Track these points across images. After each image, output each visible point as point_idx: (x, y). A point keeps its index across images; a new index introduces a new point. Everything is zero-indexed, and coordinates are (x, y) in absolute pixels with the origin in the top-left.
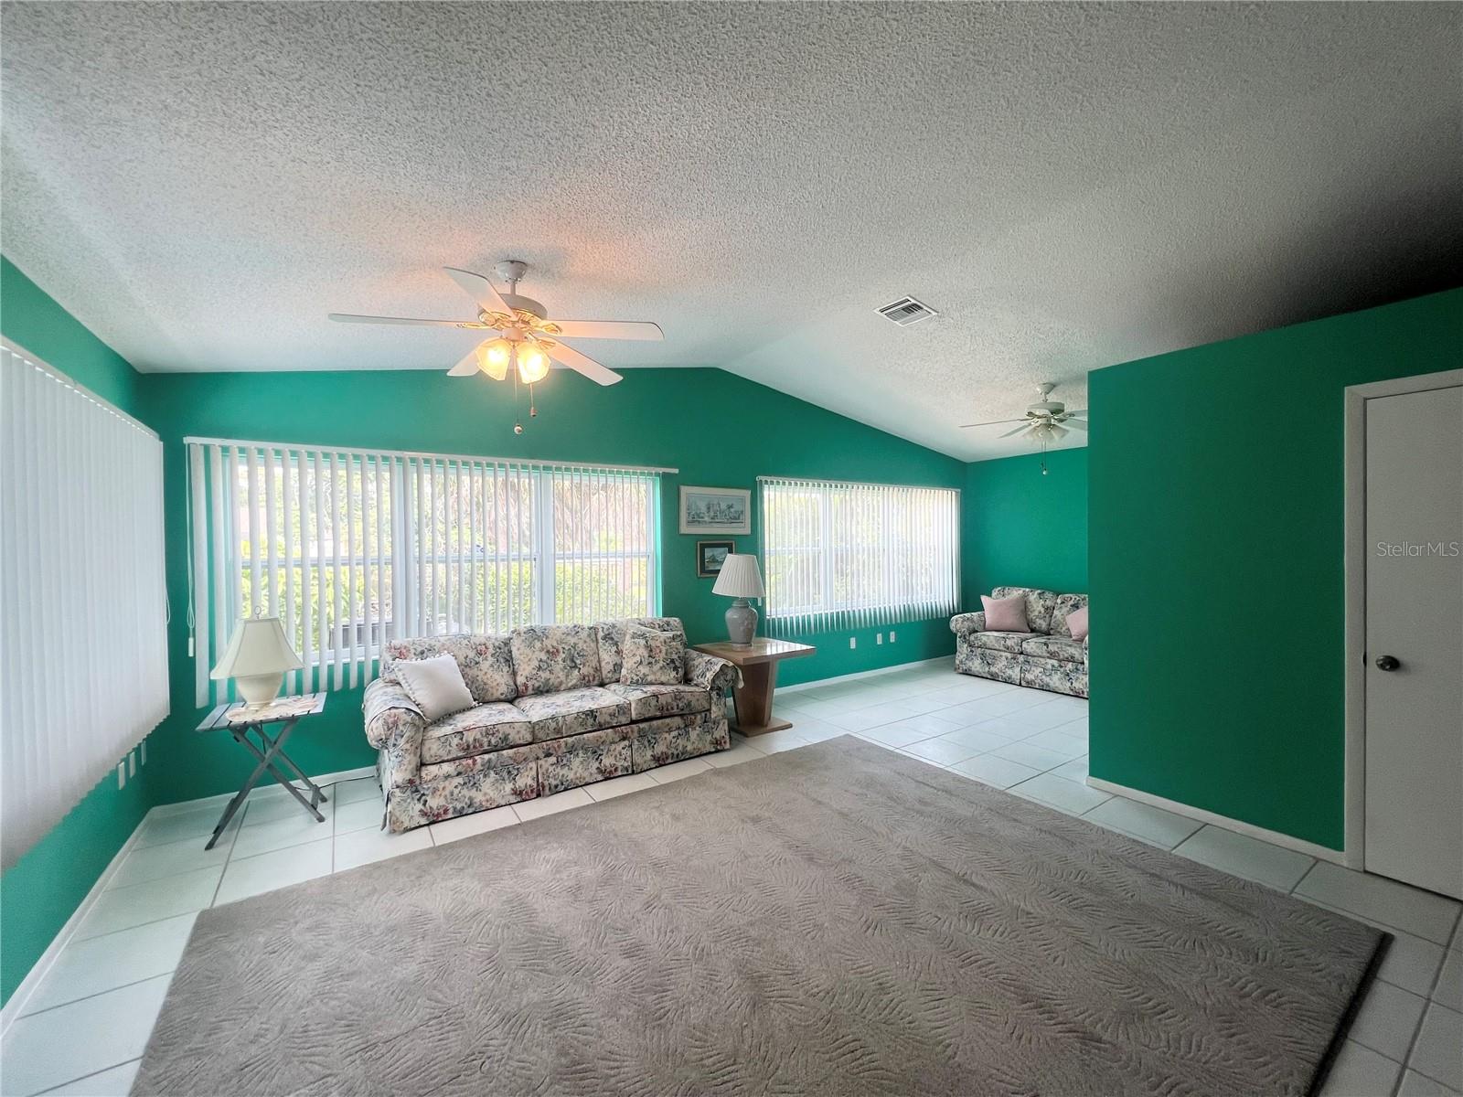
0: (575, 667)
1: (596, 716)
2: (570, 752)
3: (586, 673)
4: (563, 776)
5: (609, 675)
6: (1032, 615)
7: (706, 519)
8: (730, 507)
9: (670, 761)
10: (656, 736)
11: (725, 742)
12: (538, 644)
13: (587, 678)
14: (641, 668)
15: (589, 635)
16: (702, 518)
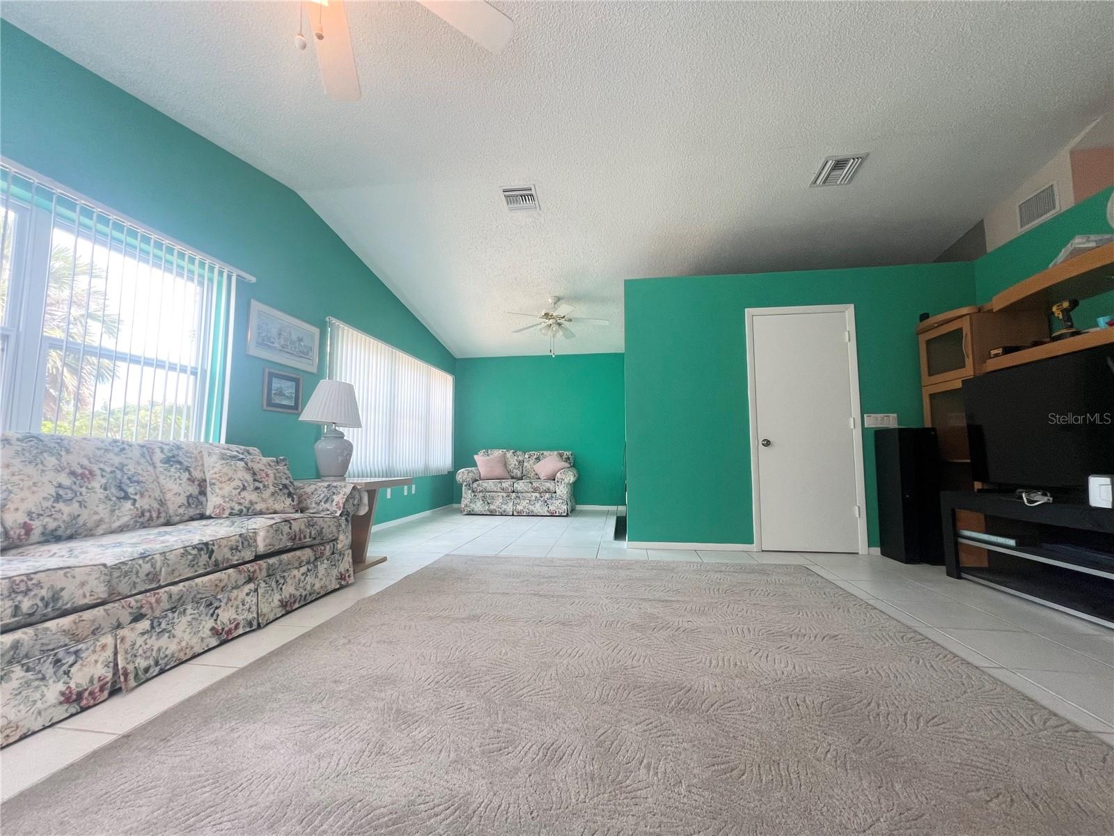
0: (126, 497)
1: (213, 551)
2: (173, 610)
3: (146, 507)
4: (159, 650)
5: (181, 511)
6: (510, 467)
7: (276, 345)
8: (300, 340)
9: (297, 605)
10: (285, 574)
11: (349, 576)
12: (51, 461)
13: (147, 514)
14: (244, 494)
15: (143, 455)
16: (273, 343)
